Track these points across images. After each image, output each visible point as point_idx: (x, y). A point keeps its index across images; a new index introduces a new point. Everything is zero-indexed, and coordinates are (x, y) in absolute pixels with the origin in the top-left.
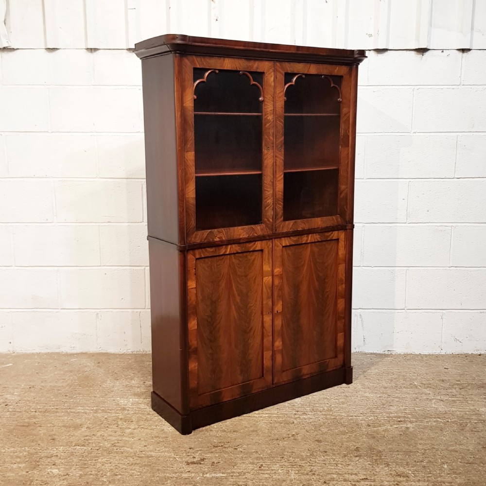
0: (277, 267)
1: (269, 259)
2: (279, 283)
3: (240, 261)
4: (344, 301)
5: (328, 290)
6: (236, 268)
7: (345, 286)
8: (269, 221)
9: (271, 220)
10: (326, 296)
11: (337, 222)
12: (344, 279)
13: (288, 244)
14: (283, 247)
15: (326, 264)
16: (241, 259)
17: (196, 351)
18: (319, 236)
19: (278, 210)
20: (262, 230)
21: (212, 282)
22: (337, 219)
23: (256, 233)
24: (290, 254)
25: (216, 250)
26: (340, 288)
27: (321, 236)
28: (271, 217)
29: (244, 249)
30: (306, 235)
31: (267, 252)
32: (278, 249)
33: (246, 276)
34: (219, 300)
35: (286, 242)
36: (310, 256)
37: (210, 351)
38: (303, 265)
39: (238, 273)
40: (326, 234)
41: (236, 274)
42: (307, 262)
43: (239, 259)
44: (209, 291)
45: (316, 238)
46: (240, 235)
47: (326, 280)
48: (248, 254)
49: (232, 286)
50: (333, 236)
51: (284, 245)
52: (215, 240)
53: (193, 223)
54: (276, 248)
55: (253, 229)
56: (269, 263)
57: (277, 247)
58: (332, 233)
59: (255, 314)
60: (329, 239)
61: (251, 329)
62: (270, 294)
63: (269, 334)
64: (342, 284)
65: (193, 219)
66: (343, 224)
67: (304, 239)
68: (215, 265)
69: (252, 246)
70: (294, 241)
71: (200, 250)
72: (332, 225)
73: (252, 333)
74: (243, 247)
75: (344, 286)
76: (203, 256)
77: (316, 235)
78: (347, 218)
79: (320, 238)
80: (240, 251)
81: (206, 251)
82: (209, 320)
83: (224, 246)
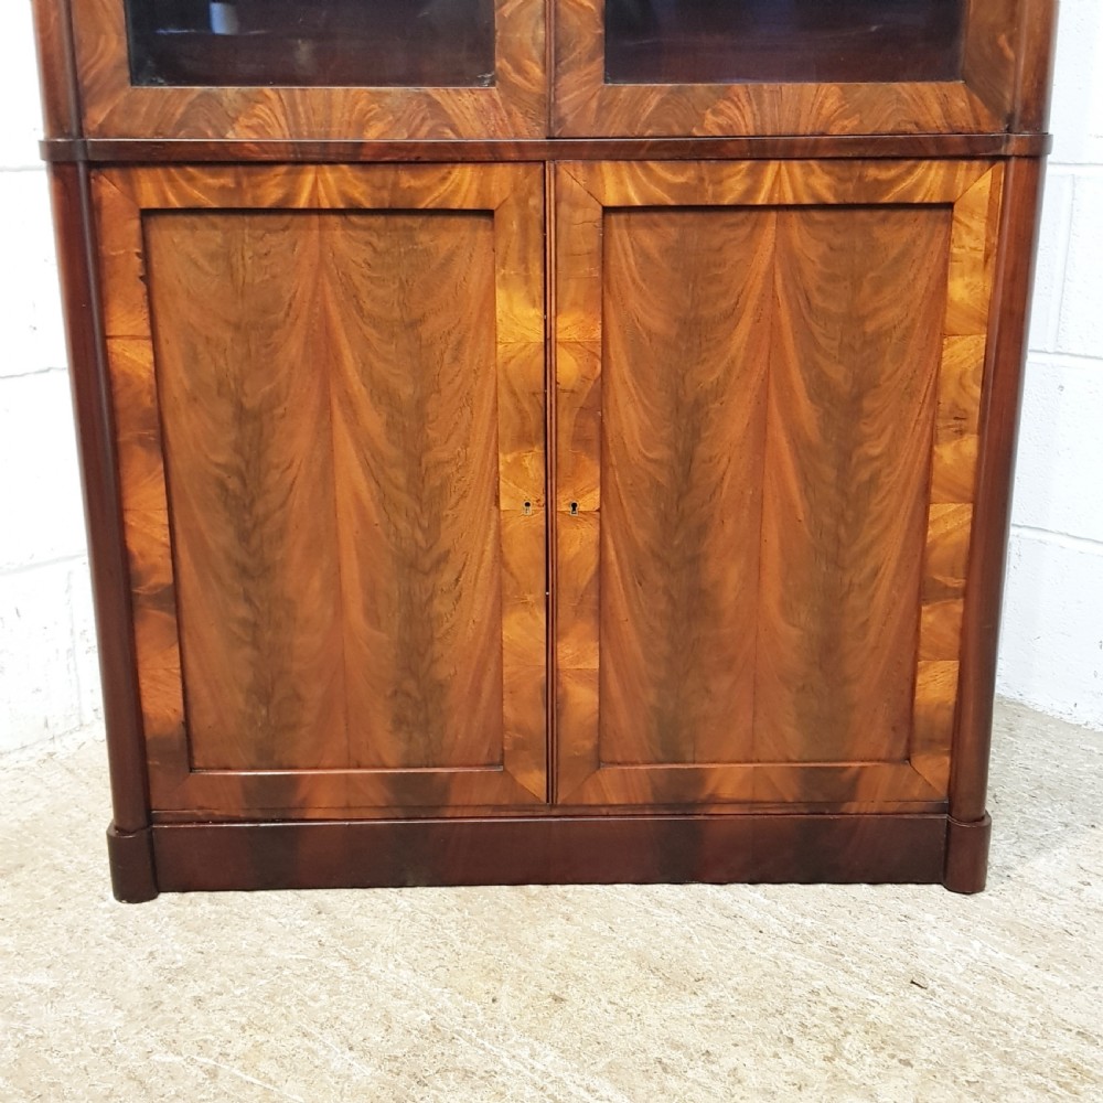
0: (574, 304)
1: (524, 260)
2: (585, 378)
3: (375, 250)
4: (968, 516)
5: (876, 451)
6: (357, 279)
7: (980, 447)
8: (520, 70)
9: (536, 71)
10: (864, 475)
11: (947, 114)
12: (975, 410)
13: (637, 202)
14: (607, 210)
15: (870, 327)
16: (381, 245)
17: (173, 597)
18: (827, 179)
19: (573, 21)
20: (481, 112)
21: (237, 327)
22: (945, 102)
23: (454, 129)
24: (655, 254)
25: (239, 184)
26: (946, 454)
27: (841, 180)
28: (535, 54)
29: (386, 199)
30: (745, 165)
31: (515, 226)
32: (579, 216)
33: (413, 325)
34: (279, 411)
35: (619, 184)
36: (771, 273)
37: (243, 611)
38: (732, 315)
39: (368, 306)
40: (873, 172)
41: (360, 309)
42: (751, 304)
43: (369, 243)
44: (222, 362)
45: (807, 185)
46: (362, 126)
47: (867, 404)
48: (418, 221)
49: (338, 357)
50: (918, 185)
51: (612, 199)
52: (231, 137)
53: (111, 45)
54: (564, 209)
55: (433, 104)
56: (527, 280)
57: (574, 205)
58: (910, 172)
59: (463, 497)
60: (886, 199)
61: (444, 558)
62: (534, 422)
63: (530, 598)
64: (961, 433)
65: (109, 27)
66: (986, 127)
67: (734, 183)
68: (248, 254)
69: (429, 189)
70: (670, 188)
71: (160, 171)
72: (910, 127)
73: (448, 576)
74: (383, 187)
75: (970, 445)
76: (175, 203)
77: (809, 172)
78: (1012, 97)
79: (829, 187)
80: (368, 205)
81: (191, 179)
82: (233, 484)
83: (282, 169)
